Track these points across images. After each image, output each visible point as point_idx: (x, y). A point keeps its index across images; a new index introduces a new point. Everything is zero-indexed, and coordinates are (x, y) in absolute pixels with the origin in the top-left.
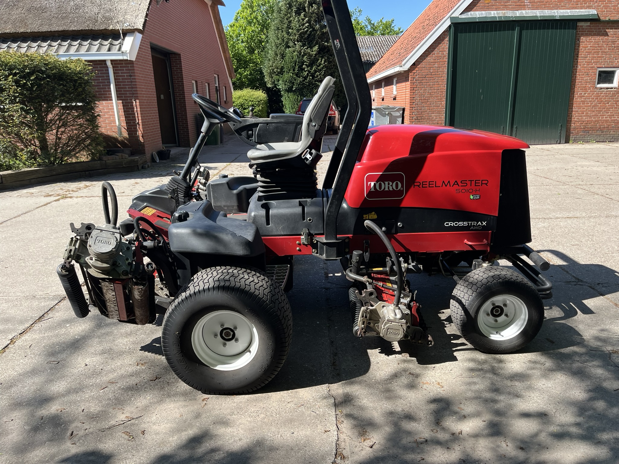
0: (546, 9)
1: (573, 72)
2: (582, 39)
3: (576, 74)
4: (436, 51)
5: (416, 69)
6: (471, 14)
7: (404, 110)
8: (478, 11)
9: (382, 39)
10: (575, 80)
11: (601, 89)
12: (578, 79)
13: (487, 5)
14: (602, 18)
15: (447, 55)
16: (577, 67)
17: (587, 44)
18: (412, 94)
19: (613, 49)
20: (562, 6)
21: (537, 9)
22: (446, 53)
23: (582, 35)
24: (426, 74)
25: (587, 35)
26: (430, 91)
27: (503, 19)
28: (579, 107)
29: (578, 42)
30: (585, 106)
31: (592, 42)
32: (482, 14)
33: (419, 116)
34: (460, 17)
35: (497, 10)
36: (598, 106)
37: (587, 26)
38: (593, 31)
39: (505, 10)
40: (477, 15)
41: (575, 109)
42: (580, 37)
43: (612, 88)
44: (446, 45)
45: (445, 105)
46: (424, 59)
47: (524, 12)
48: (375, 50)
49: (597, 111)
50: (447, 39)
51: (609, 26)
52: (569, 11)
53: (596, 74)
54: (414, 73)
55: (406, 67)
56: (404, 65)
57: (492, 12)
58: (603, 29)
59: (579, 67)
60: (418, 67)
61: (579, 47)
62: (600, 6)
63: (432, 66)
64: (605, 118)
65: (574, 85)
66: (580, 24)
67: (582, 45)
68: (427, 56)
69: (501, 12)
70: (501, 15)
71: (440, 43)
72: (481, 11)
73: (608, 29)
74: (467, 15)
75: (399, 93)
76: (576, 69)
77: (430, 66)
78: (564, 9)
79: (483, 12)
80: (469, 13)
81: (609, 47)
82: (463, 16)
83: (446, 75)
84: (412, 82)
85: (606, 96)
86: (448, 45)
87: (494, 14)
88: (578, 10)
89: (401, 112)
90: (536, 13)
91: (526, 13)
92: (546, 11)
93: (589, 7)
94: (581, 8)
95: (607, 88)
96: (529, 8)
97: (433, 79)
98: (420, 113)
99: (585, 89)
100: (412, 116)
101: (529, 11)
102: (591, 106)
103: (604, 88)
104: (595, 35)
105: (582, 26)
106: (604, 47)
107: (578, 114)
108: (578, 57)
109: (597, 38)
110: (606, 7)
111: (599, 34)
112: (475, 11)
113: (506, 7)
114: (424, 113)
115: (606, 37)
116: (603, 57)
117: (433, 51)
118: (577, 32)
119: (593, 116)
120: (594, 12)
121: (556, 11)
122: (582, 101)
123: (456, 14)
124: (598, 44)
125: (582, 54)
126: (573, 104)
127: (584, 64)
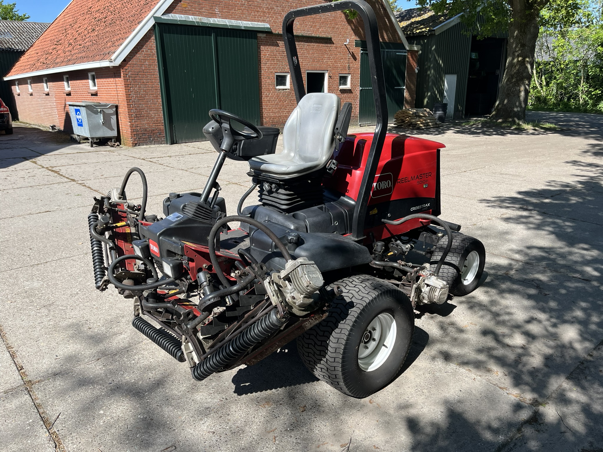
0: (232, 19)
1: (259, 76)
2: (262, 48)
3: (261, 78)
4: (144, 49)
5: (127, 65)
6: (172, 16)
7: (117, 107)
8: (177, 14)
9: (18, 24)
10: (261, 82)
11: (279, 90)
12: (263, 82)
13: (184, 9)
14: (273, 31)
15: (156, 53)
16: (261, 71)
17: (265, 53)
18: (128, 91)
19: (283, 58)
20: (244, 18)
21: (225, 18)
22: (154, 51)
23: (262, 45)
24: (138, 71)
25: (265, 45)
26: (145, 89)
27: (200, 24)
28: (267, 105)
29: (259, 50)
30: (271, 104)
31: (269, 51)
32: (182, 17)
33: (138, 113)
34: (162, 17)
35: (193, 15)
36: (279, 104)
37: (264, 37)
38: (269, 42)
39: (200, 16)
40: (176, 17)
41: (264, 107)
42: (260, 46)
43: (286, 90)
44: (152, 43)
45: (161, 103)
46: (134, 56)
47: (216, 19)
48: (15, 37)
49: (279, 108)
50: (153, 38)
51: (279, 39)
52: (250, 23)
53: (274, 78)
54: (126, 69)
55: (117, 63)
56: (115, 60)
57: (190, 17)
58: (275, 40)
59: (263, 72)
60: (129, 63)
61: (260, 54)
62: (271, 21)
63: (143, 63)
64: (285, 114)
65: (261, 86)
66: (259, 35)
67: (262, 53)
68: (136, 53)
69: (197, 17)
70: (198, 20)
71: (147, 41)
72: (180, 14)
73: (278, 41)
74: (169, 16)
75: (100, 89)
76: (261, 74)
77: (141, 63)
78: (246, 21)
79: (183, 16)
80: (170, 15)
81: (281, 56)
82: (165, 17)
83: (158, 73)
84: (125, 78)
85: (284, 96)
86: (155, 43)
87: (192, 19)
88: (256, 23)
89: (114, 109)
90: (226, 22)
91: (218, 21)
92: (233, 21)
93: (264, 21)
94: (258, 21)
95: (283, 90)
96: (220, 17)
97: (146, 76)
98: (138, 110)
99: (269, 90)
100: (130, 113)
101: (220, 19)
102: (274, 104)
103: (281, 90)
104: (270, 45)
105: (260, 37)
106: (277, 55)
107: (267, 111)
108: (260, 63)
109: (272, 48)
110: (275, 22)
111: (273, 45)
112: (175, 13)
113: (200, 14)
114: (142, 111)
115: (278, 48)
116: (278, 64)
117: (141, 48)
118: (258, 41)
119: (277, 112)
120: (267, 25)
121: (240, 22)
122: (268, 100)
123: (159, 14)
124: (273, 53)
125: (263, 61)
126: (262, 102)
127: (266, 70)
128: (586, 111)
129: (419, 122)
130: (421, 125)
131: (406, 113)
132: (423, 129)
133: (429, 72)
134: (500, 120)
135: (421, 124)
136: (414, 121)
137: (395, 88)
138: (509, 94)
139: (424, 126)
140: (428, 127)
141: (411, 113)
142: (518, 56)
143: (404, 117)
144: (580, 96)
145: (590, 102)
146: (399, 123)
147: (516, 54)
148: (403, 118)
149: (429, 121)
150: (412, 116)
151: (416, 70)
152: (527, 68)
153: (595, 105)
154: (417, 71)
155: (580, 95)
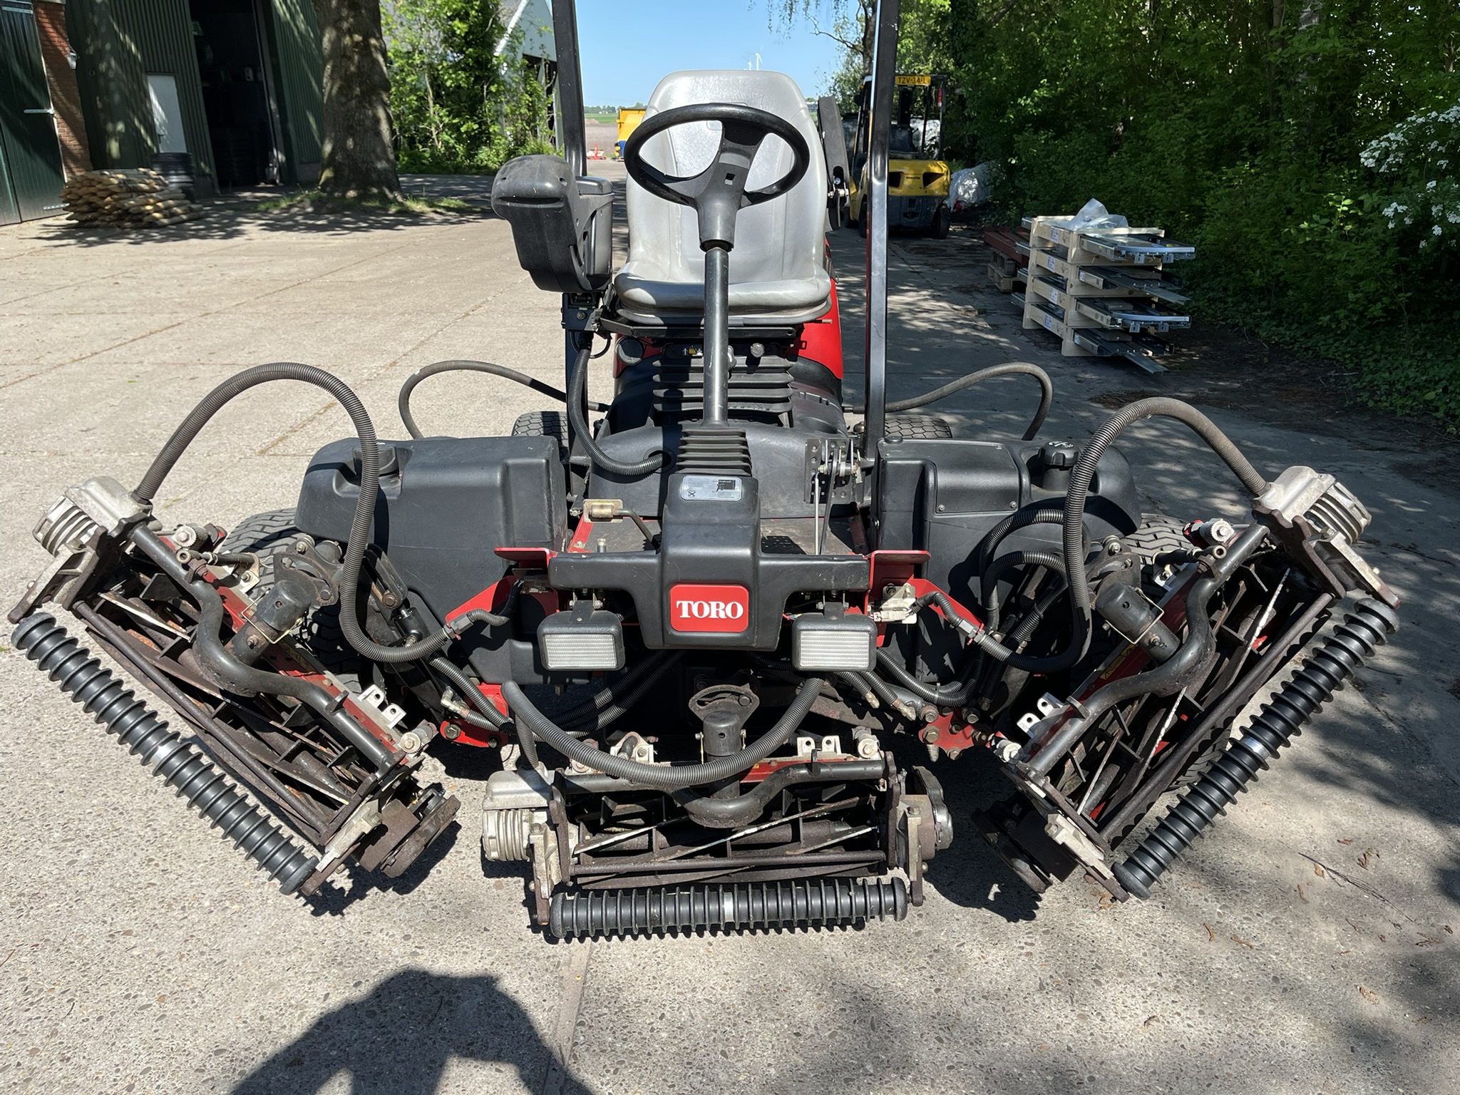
128: (458, 170)
129: (149, 208)
130: (157, 215)
131: (100, 183)
132: (164, 226)
133: (103, 67)
134: (351, 194)
135: (156, 212)
136: (134, 206)
137: (27, 111)
138: (351, 127)
139: (165, 217)
140: (175, 219)
141: (116, 182)
142: (350, 32)
143: (94, 194)
144: (434, 136)
145: (460, 148)
146: (83, 213)
147: (345, 25)
148: (93, 199)
149: (171, 202)
150: (117, 190)
151: (69, 59)
152: (376, 62)
153: (470, 154)
154: (74, 64)
155: (434, 134)
